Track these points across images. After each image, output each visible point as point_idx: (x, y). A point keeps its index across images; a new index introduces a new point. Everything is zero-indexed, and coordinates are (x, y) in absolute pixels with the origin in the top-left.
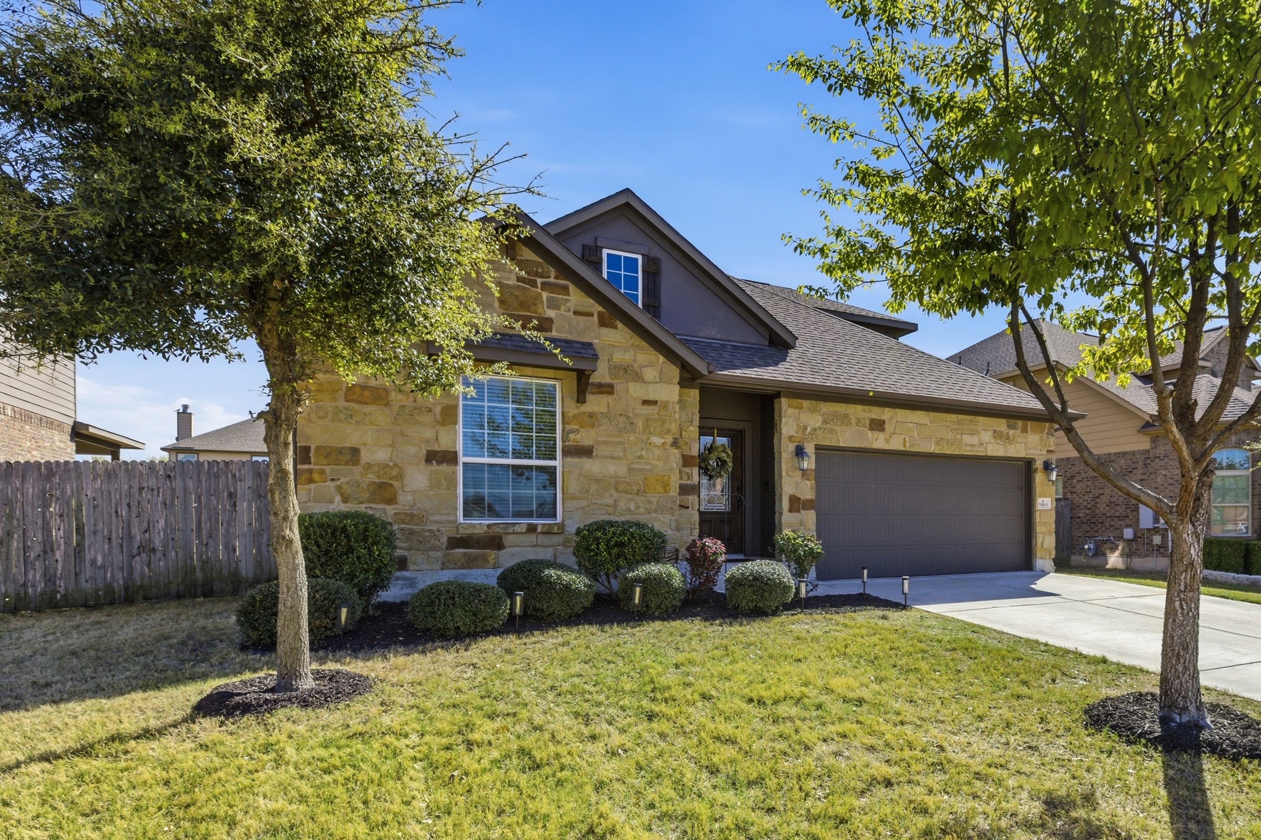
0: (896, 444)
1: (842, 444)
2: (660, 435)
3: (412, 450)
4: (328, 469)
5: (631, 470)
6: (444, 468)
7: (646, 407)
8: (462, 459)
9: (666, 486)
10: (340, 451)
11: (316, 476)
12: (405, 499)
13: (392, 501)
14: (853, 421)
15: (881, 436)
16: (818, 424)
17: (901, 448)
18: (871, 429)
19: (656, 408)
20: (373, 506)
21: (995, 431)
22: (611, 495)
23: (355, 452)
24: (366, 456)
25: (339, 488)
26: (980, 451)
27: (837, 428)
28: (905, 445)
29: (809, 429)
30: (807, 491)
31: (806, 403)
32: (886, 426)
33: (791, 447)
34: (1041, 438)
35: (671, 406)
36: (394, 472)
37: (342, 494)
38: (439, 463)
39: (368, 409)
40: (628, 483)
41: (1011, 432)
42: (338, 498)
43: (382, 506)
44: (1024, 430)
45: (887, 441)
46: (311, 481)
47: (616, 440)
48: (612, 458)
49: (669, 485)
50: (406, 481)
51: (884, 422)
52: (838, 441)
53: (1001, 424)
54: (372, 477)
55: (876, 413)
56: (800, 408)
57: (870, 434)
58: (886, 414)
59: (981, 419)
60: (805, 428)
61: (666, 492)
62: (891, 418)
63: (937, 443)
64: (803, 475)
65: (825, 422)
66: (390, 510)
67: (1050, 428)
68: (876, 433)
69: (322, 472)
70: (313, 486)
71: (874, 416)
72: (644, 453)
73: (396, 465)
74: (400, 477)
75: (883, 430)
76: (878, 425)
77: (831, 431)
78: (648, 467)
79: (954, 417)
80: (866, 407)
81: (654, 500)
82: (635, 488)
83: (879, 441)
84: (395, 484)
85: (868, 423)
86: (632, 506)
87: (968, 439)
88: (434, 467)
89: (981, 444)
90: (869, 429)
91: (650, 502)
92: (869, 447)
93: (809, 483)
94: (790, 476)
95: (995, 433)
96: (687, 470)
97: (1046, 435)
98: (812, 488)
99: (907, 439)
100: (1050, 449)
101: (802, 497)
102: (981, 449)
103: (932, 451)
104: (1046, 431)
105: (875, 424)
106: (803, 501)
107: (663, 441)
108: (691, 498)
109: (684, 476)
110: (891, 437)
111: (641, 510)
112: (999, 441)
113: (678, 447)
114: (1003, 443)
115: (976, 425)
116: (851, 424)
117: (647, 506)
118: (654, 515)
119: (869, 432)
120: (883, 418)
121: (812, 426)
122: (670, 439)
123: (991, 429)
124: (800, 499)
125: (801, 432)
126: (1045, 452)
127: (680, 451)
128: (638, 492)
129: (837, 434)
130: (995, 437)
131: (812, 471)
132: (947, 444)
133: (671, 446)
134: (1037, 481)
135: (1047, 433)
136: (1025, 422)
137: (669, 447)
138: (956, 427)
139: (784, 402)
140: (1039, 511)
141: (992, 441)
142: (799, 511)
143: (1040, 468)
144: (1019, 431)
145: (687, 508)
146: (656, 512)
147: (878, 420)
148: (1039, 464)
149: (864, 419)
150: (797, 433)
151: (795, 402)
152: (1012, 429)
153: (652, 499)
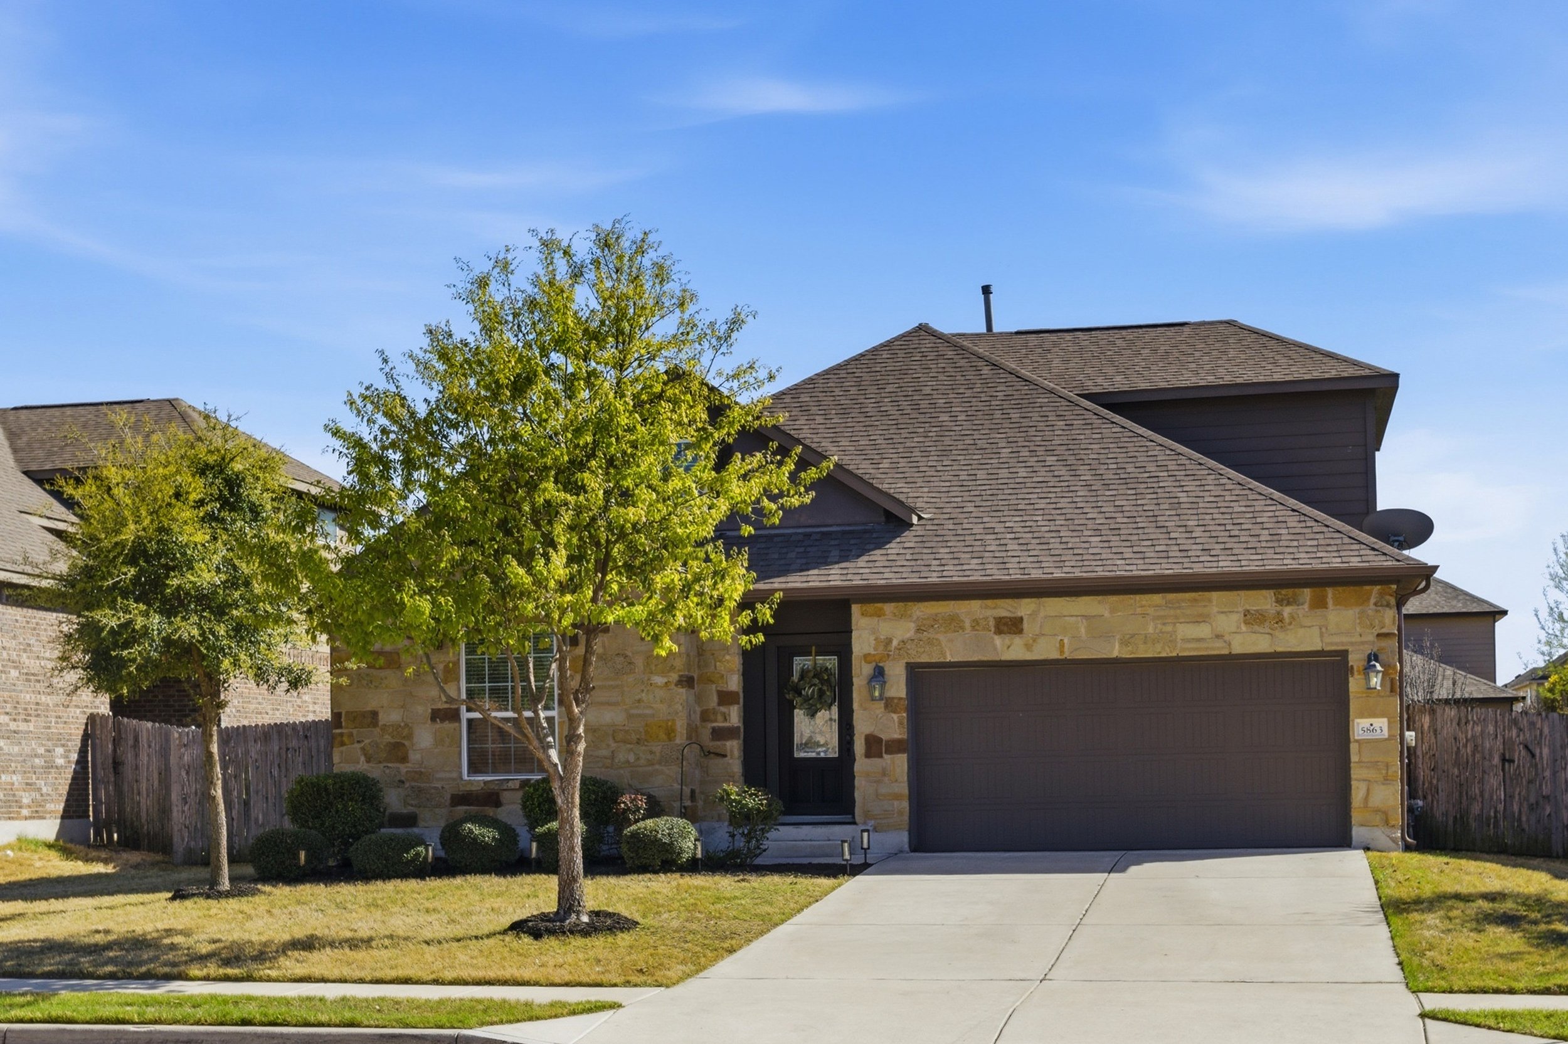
0: (1045, 650)
1: (949, 659)
2: (662, 674)
3: (420, 709)
4: (355, 731)
5: (630, 717)
6: (447, 725)
8: (465, 715)
9: (670, 733)
10: (363, 715)
11: (345, 739)
12: (414, 756)
13: (404, 759)
14: (967, 624)
15: (1018, 641)
16: (911, 634)
17: (1054, 655)
18: (999, 631)
20: (389, 765)
21: (1246, 613)
22: (608, 745)
23: (374, 714)
24: (383, 718)
25: (363, 749)
26: (1215, 648)
27: (941, 637)
28: (1062, 652)
29: (895, 643)
30: (894, 727)
31: (889, 608)
32: (1025, 625)
33: (869, 670)
34: (1363, 613)
36: (406, 732)
37: (365, 755)
38: (442, 721)
39: (383, 673)
40: (627, 732)
41: (1287, 611)
42: (363, 759)
43: (398, 765)
44: (1319, 604)
45: (1028, 647)
46: (342, 744)
47: (611, 683)
48: (609, 704)
49: (673, 731)
50: (415, 740)
51: (1021, 619)
52: (943, 654)
53: (1264, 601)
54: (388, 738)
55: (1005, 608)
56: (879, 614)
57: (998, 641)
58: (1025, 608)
59: (1215, 595)
60: (889, 641)
61: (670, 740)
62: (1033, 615)
63: (1124, 643)
64: (886, 706)
65: (919, 630)
66: (404, 768)
67: (1381, 594)
68: (1007, 639)
69: (351, 735)
70: (344, 748)
71: (1003, 613)
72: (644, 696)
73: (407, 725)
74: (410, 736)
75: (1020, 631)
76: (1012, 626)
77: (930, 642)
78: (648, 711)
79: (1157, 598)
80: (989, 602)
81: (657, 749)
82: (634, 737)
83: (1012, 649)
84: (406, 743)
85: (992, 623)
86: (632, 758)
87: (1188, 630)
88: (439, 725)
89: (1218, 637)
90: (995, 633)
91: (651, 752)
92: (997, 659)
93: (895, 716)
94: (865, 709)
95: (1245, 615)
96: (723, 709)
97: (1374, 607)
98: (901, 723)
99: (1066, 641)
100: (1384, 631)
101: (884, 737)
102: (1219, 644)
103: (1115, 653)
104: (1373, 600)
105: (1005, 624)
106: (887, 742)
107: (665, 680)
108: (729, 744)
109: (720, 717)
110: (1034, 641)
111: (642, 762)
112: (1256, 628)
113: (713, 682)
114: (1267, 630)
115: (1205, 606)
116: (963, 628)
117: (649, 757)
118: (657, 767)
119: (996, 637)
120: (1019, 614)
121: (901, 638)
122: (674, 677)
123: (1240, 609)
124: (881, 740)
125: (881, 648)
126: (1371, 638)
127: (714, 686)
128: (638, 742)
129: (940, 644)
130: (1246, 623)
131: (900, 699)
132: (1145, 643)
133: (676, 685)
134: (1351, 689)
135: (1376, 604)
136: (1317, 590)
137: (673, 686)
138: (1162, 613)
139: (855, 609)
140: (1357, 741)
141: (1244, 628)
142: (881, 756)
143: (1358, 667)
144: (1306, 606)
145: (725, 756)
146: (660, 763)
147: (1010, 618)
148: (1356, 659)
149: (986, 619)
150: (875, 649)
151: (871, 607)
152: (1289, 604)
153: (654, 749)
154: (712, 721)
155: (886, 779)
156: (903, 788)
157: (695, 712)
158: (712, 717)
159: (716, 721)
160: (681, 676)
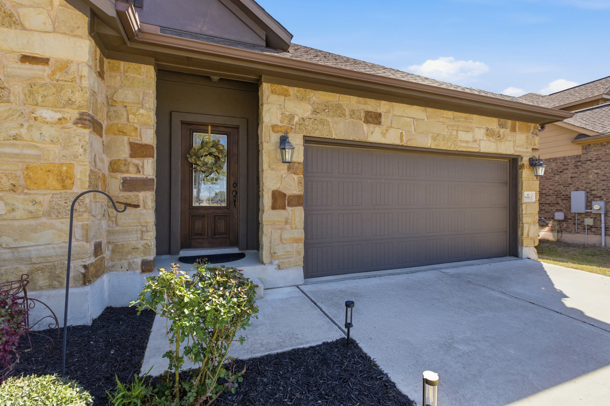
0: (392, 138)
1: (334, 137)
2: (54, 107)
7: (27, 65)
9: (64, 176)
14: (347, 113)
15: (377, 129)
16: (307, 114)
17: (398, 142)
18: (367, 122)
19: (46, 68)
21: (487, 129)
26: (473, 148)
27: (329, 119)
28: (401, 140)
29: (296, 119)
30: (293, 186)
31: (292, 90)
32: (383, 119)
33: (275, 138)
34: (527, 137)
35: (73, 68)
41: (502, 131)
44: (513, 129)
45: (384, 135)
49: (70, 175)
51: (380, 115)
52: (330, 132)
53: (493, 124)
55: (372, 105)
56: (286, 95)
57: (365, 126)
58: (383, 107)
59: (475, 117)
60: (292, 117)
61: (64, 187)
62: (388, 112)
63: (434, 139)
64: (289, 169)
65: (315, 112)
67: (535, 128)
68: (372, 126)
71: (370, 109)
72: (23, 131)
75: (379, 123)
76: (374, 119)
77: (322, 122)
78: (31, 152)
79: (450, 114)
80: (361, 99)
81: (42, 198)
83: (374, 135)
85: (363, 115)
87: (463, 136)
89: (475, 141)
90: (364, 122)
91: (34, 203)
92: (364, 140)
93: (295, 177)
94: (273, 170)
95: (487, 131)
96: (136, 161)
97: (532, 135)
98: (300, 183)
99: (404, 133)
100: (535, 147)
101: (288, 193)
102: (475, 145)
103: (428, 146)
104: (531, 131)
105: (371, 116)
106: (289, 197)
107: (59, 115)
108: (141, 195)
109: (132, 169)
110: (387, 130)
111: (18, 214)
112: (491, 138)
113: (124, 134)
114: (494, 140)
115: (470, 122)
116: (344, 115)
117: (32, 208)
118: (44, 220)
119: (365, 125)
120: (379, 111)
121: (301, 116)
122: (74, 114)
123: (485, 127)
124: (285, 195)
125: (286, 122)
126: (530, 150)
127: (126, 138)
128: (14, 188)
129: (329, 125)
130: (487, 135)
131: (299, 163)
132: (444, 140)
133: (76, 123)
134: (523, 176)
135: (532, 133)
136: (514, 121)
137: (70, 124)
138: (452, 123)
139: (266, 87)
140: (525, 203)
141: (485, 138)
142: (284, 208)
143: (526, 165)
144: (508, 130)
145: (137, 206)
146: (48, 214)
147: (374, 113)
148: (525, 161)
149: (359, 111)
150: (281, 122)
151: (279, 88)
152: (503, 127)
153: (39, 198)
154: (122, 172)
155: (288, 227)
156: (300, 234)
157: (102, 161)
158: (123, 168)
159: (127, 171)
160: (82, 114)
